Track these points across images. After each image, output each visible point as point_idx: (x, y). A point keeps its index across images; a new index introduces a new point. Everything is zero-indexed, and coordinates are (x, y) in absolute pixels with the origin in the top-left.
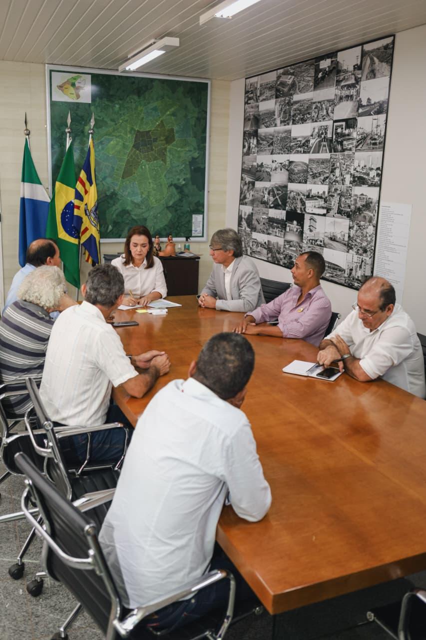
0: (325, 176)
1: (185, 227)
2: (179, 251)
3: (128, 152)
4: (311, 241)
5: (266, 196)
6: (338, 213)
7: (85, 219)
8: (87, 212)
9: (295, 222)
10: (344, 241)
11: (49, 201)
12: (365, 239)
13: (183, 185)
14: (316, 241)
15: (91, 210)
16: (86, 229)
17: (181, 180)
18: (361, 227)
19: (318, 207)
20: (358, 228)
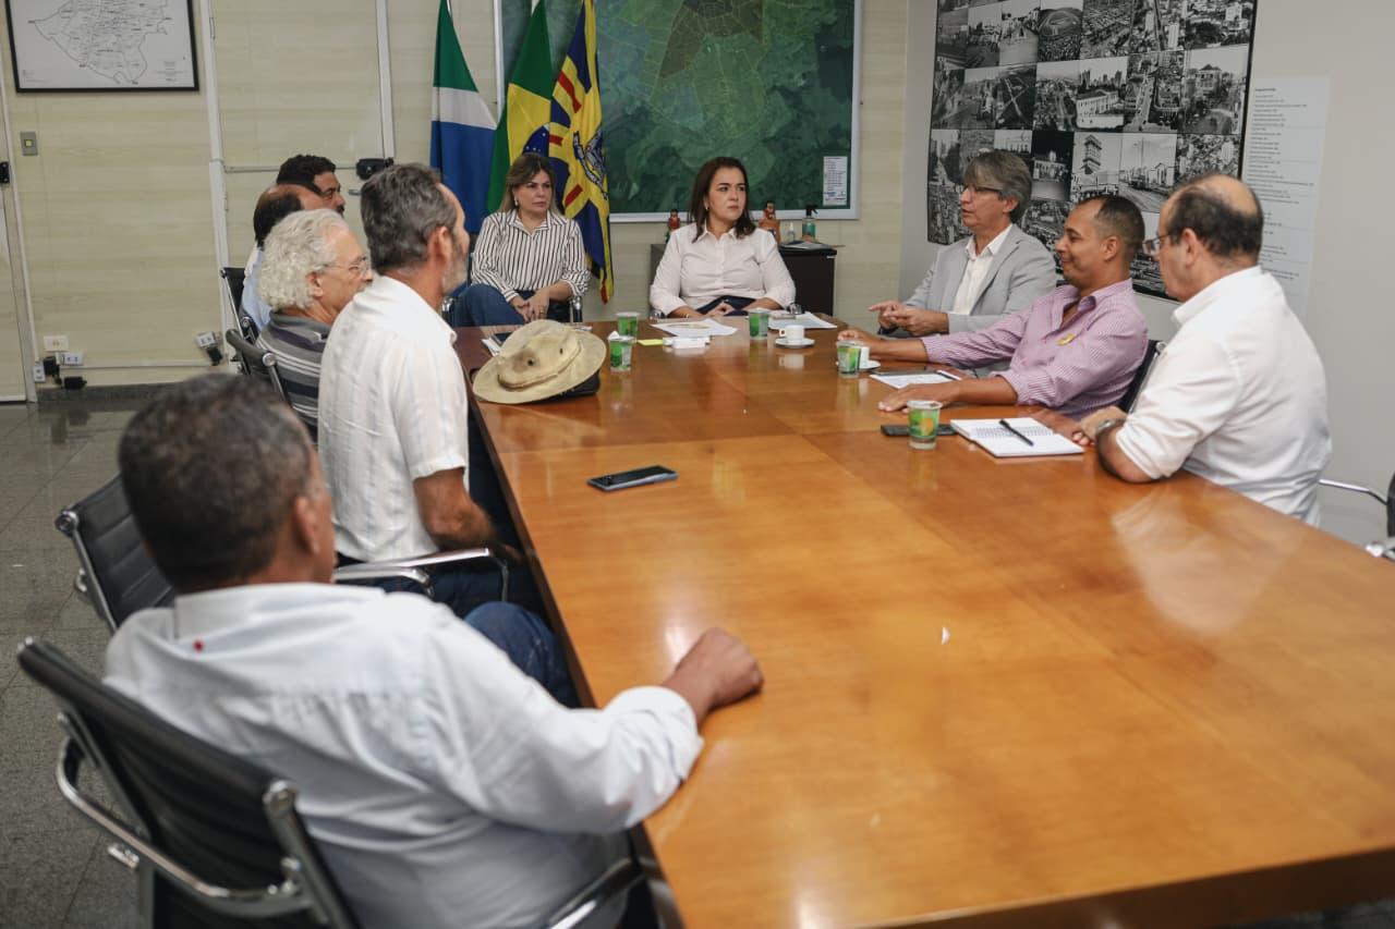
0: (1120, 35)
1: (807, 184)
2: (792, 240)
3: (675, 16)
5: (989, 100)
6: (1150, 121)
7: (575, 167)
8: (580, 151)
9: (1052, 155)
10: (1162, 186)
11: (494, 126)
13: (802, 88)
15: (587, 147)
16: (578, 190)
17: (796, 77)
18: (1204, 148)
19: (1106, 113)
20: (1197, 150)
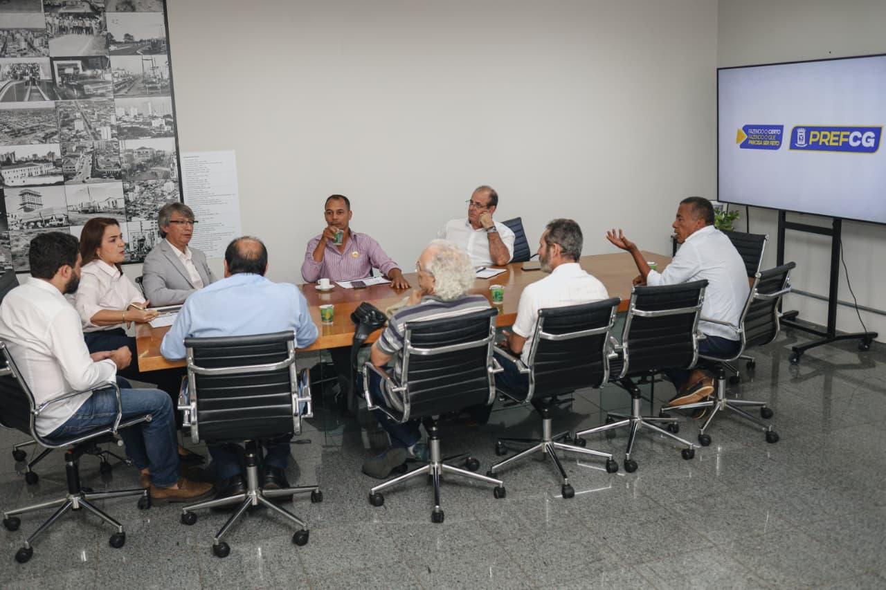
4: (33, 224)
6: (92, 177)
12: (159, 199)
14: (47, 221)
18: (149, 187)
19: (40, 176)
20: (143, 188)
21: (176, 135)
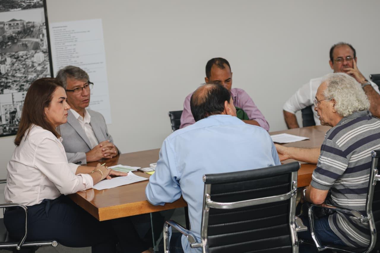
12: (30, 70)
18: (20, 58)
20: (15, 60)
21: (44, 6)
